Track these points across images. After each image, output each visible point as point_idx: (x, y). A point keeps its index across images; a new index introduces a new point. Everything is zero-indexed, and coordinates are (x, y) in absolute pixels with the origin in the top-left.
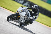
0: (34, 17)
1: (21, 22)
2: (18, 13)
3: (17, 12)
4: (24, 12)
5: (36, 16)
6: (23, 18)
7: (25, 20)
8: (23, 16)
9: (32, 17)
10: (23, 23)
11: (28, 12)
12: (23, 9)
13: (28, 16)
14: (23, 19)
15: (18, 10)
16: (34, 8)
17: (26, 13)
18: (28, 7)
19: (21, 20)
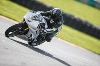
0: (54, 29)
1: (30, 38)
2: (25, 23)
3: (24, 20)
4: (36, 20)
5: (57, 27)
6: (34, 31)
7: (38, 35)
8: (34, 29)
9: (50, 30)
10: (34, 40)
11: (44, 21)
12: (35, 15)
13: (44, 28)
14: (34, 34)
15: (25, 17)
16: (54, 13)
17: (39, 23)
18: (43, 12)
19: (31, 35)
